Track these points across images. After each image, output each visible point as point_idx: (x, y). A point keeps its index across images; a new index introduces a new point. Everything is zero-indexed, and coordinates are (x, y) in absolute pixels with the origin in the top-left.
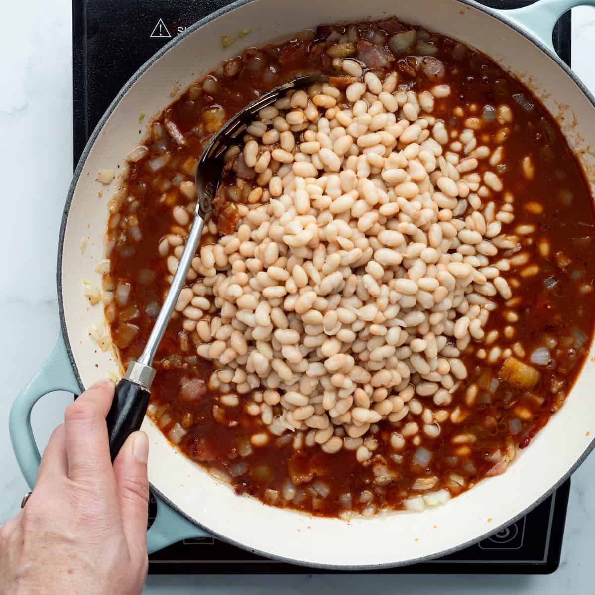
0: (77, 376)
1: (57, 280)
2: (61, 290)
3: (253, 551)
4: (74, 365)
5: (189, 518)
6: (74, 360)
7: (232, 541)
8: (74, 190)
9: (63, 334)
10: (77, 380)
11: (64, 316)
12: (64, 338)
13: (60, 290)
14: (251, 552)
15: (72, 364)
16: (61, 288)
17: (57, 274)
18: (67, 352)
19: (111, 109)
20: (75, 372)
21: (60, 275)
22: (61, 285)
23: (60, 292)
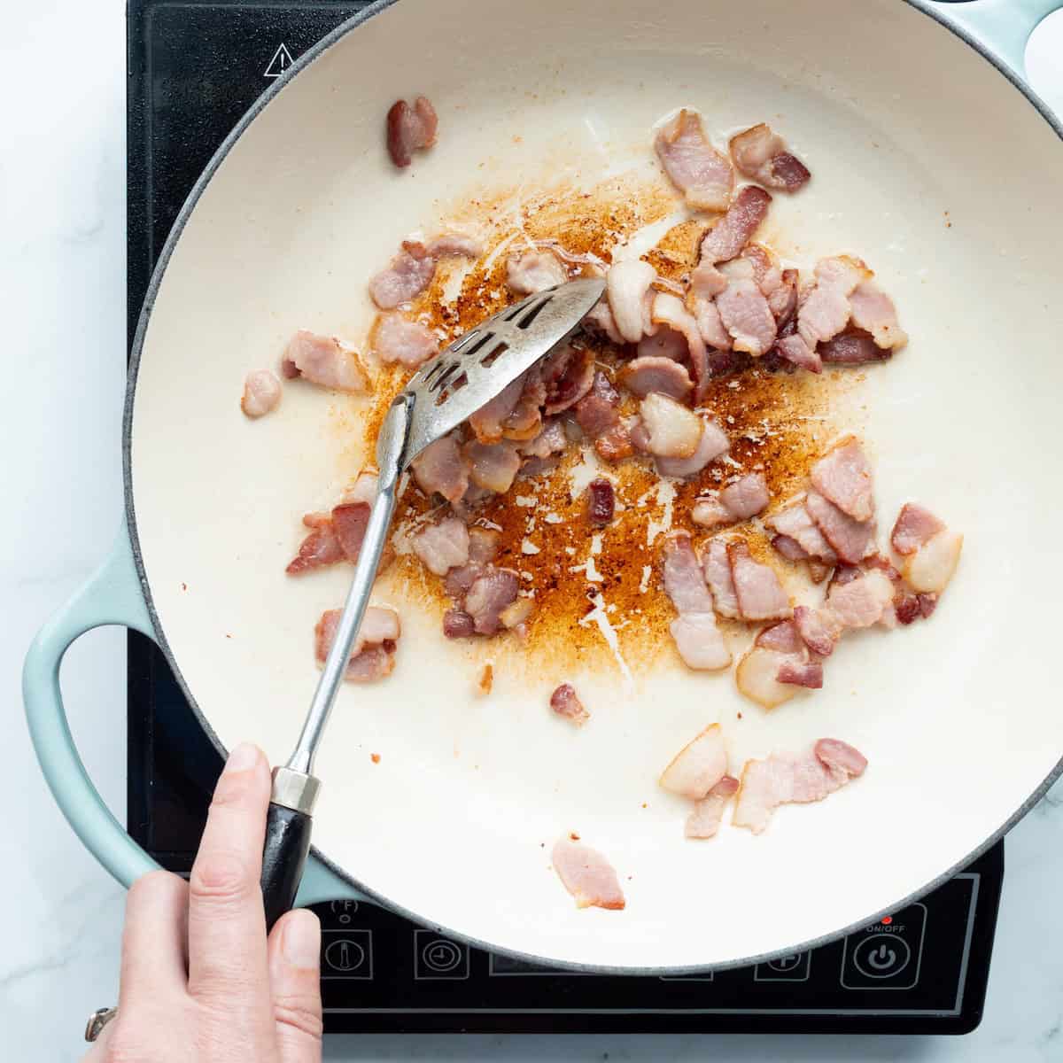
0: (148, 600)
1: (124, 427)
2: (130, 447)
3: (439, 930)
4: (144, 581)
5: (330, 865)
6: (144, 572)
7: (404, 911)
8: (164, 270)
9: (128, 525)
10: (148, 607)
11: (132, 494)
12: (129, 531)
13: (127, 447)
14: (436, 931)
15: (141, 578)
16: (130, 443)
17: (125, 419)
18: (132, 555)
19: (238, 132)
20: (144, 593)
21: (129, 420)
22: (130, 437)
23: (127, 449)
